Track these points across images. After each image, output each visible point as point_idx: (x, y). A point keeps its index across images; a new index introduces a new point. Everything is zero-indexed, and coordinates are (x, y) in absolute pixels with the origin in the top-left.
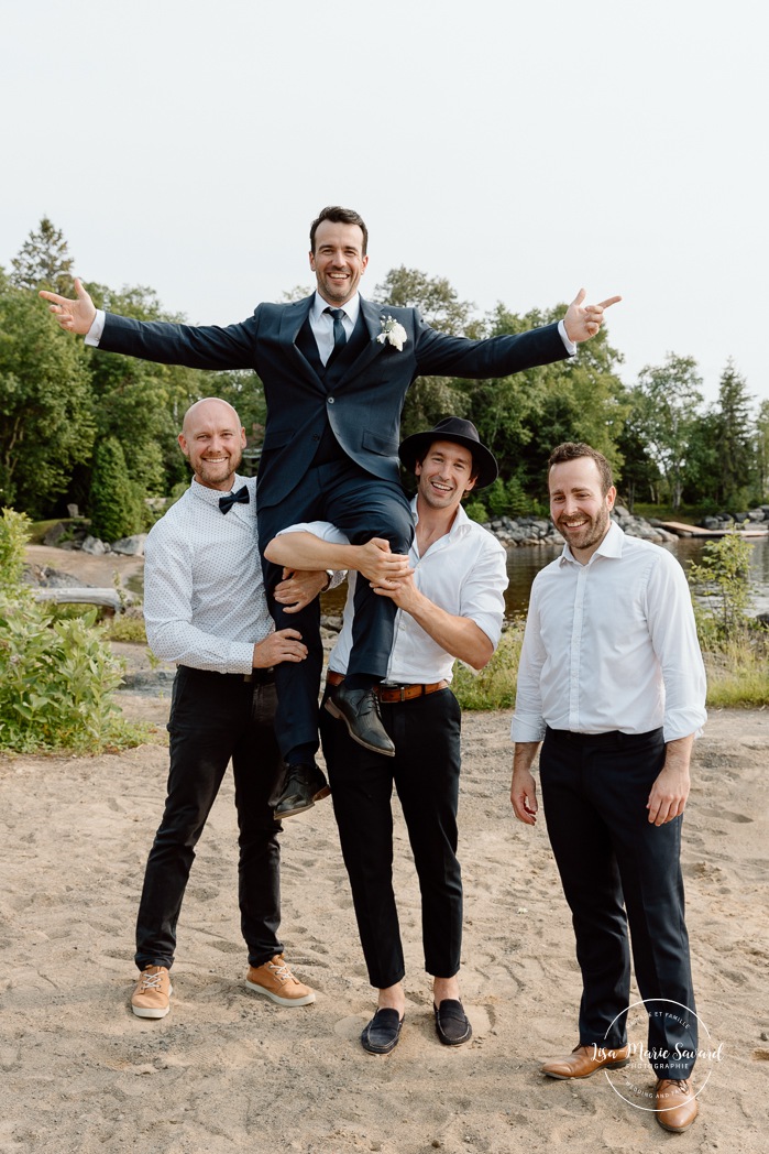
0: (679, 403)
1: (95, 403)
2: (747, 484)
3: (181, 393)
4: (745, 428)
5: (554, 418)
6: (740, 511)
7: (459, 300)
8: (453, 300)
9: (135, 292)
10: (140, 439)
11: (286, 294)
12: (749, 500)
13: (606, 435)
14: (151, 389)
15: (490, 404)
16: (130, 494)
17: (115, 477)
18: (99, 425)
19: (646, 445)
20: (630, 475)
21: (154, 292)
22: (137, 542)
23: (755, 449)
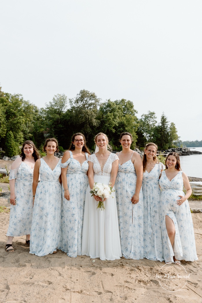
0: (151, 123)
1: (7, 122)
2: (168, 143)
3: (28, 120)
4: (167, 129)
5: (121, 127)
6: (166, 149)
7: (97, 98)
8: (96, 98)
9: (17, 95)
10: (18, 131)
11: (55, 96)
12: (168, 147)
13: (133, 131)
14: (21, 119)
15: (105, 123)
16: (15, 145)
17: (11, 141)
18: (7, 128)
19: (143, 133)
20: (139, 140)
21: (22, 95)
22: (17, 157)
23: (170, 134)
